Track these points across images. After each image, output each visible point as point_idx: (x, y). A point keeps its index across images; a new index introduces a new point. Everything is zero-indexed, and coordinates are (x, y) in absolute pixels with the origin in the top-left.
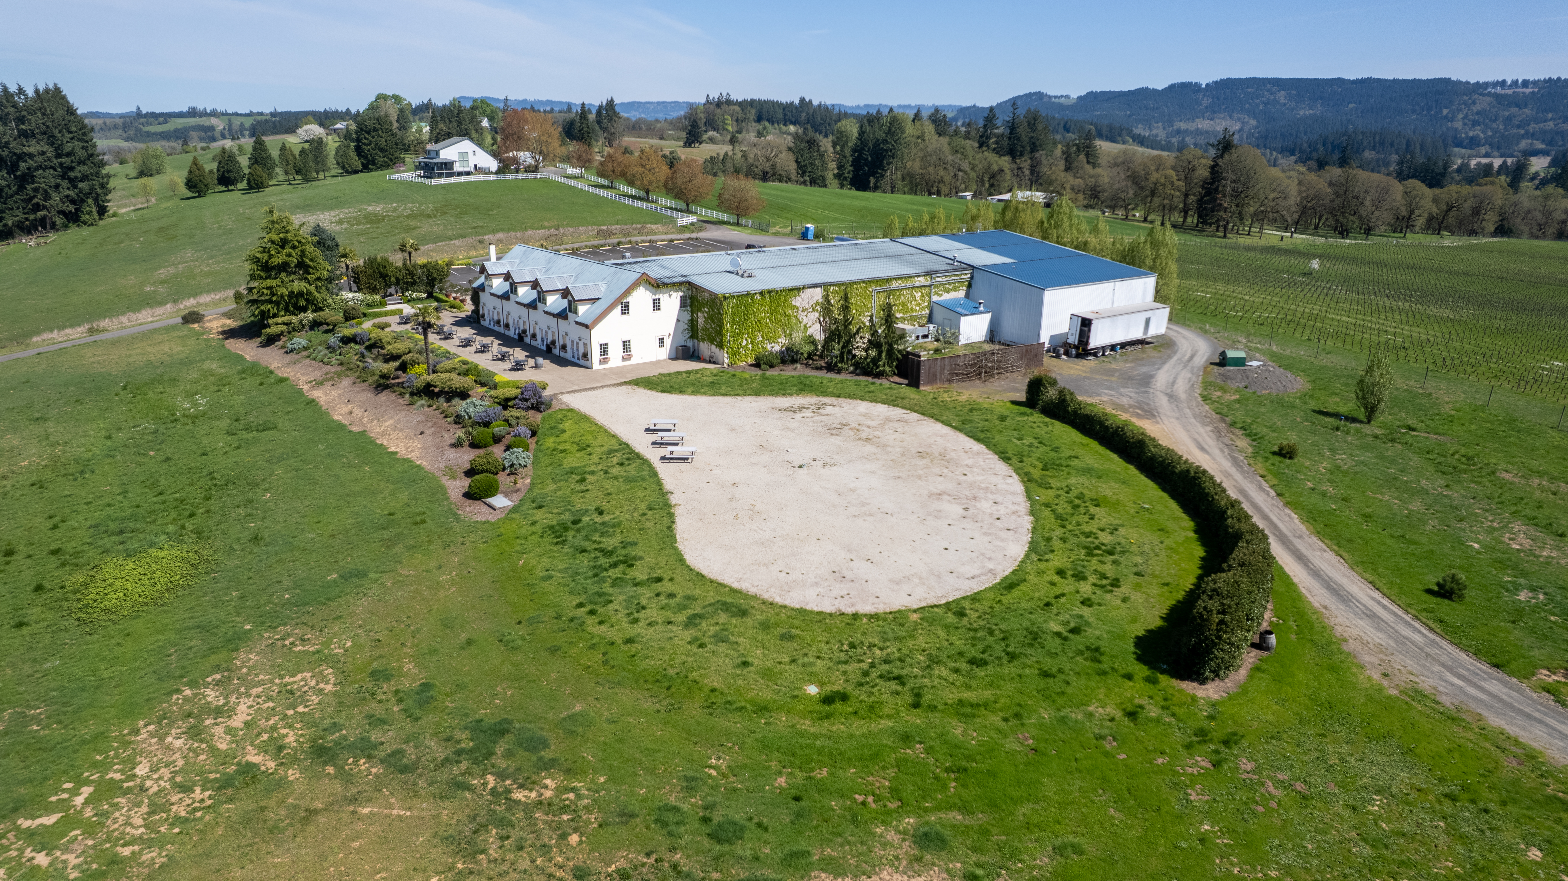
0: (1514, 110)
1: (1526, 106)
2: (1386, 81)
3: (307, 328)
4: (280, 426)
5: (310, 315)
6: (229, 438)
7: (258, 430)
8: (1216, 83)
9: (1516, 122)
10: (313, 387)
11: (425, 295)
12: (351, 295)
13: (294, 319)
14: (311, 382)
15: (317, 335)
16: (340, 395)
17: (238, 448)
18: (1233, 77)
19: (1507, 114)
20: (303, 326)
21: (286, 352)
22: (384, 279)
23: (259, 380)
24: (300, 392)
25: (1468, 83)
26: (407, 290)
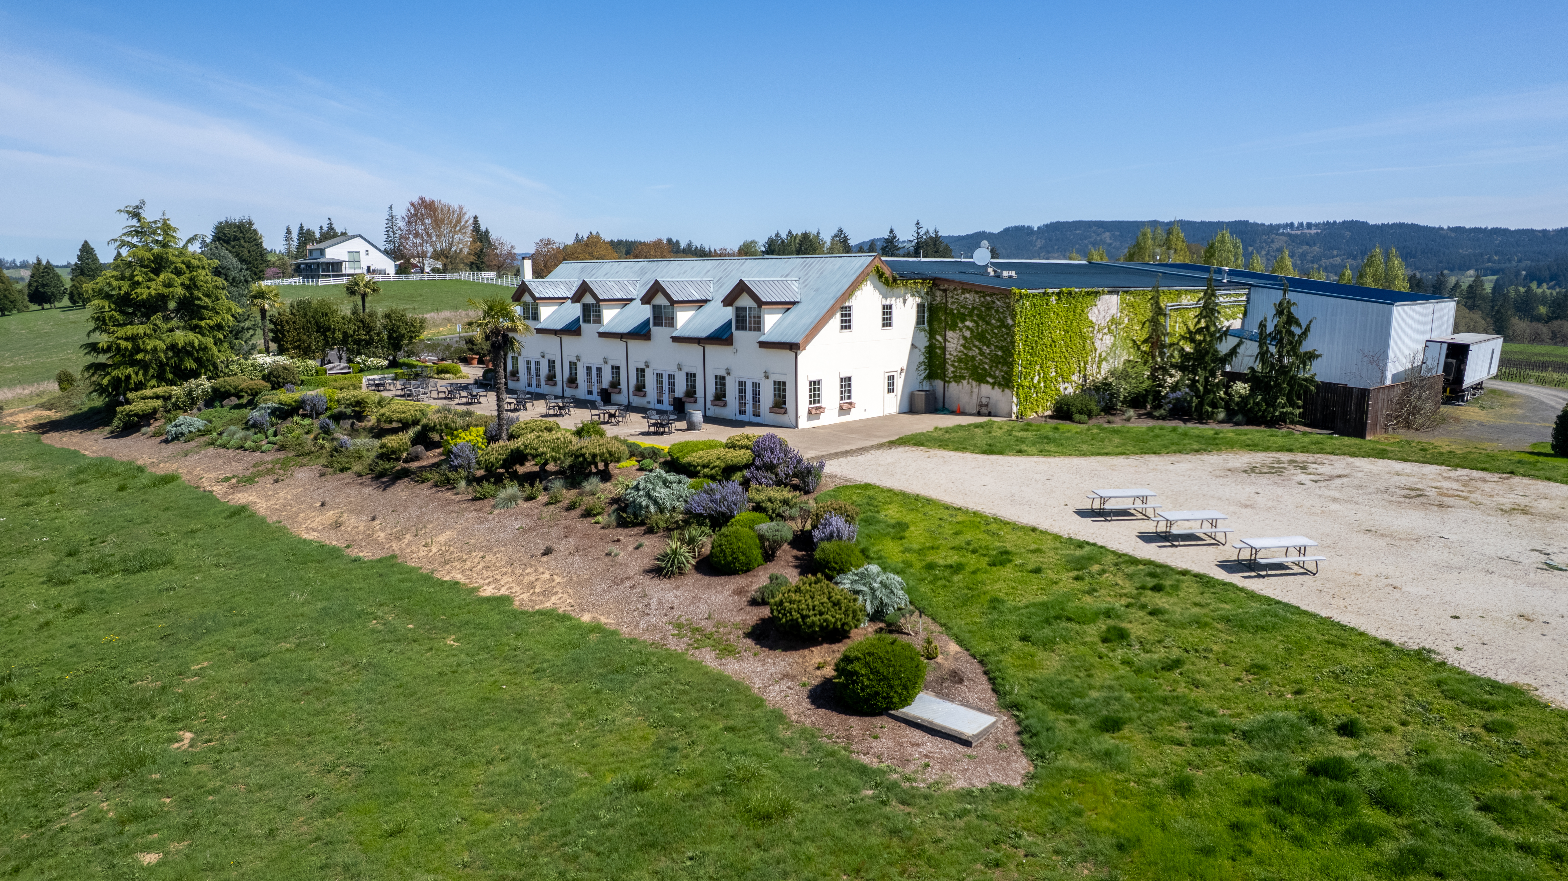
0: (1306, 247)
1: (1315, 245)
2: (1195, 223)
3: (201, 404)
4: (179, 559)
5: (203, 384)
6: (54, 591)
7: (126, 571)
8: (1047, 226)
9: (1309, 258)
10: (234, 487)
11: (386, 363)
12: (269, 360)
13: (176, 390)
14: (227, 479)
15: (221, 414)
16: (297, 497)
17: (79, 611)
18: (1062, 220)
19: (1301, 251)
20: (193, 401)
21: (166, 441)
22: (324, 334)
23: (115, 483)
24: (208, 496)
25: (1263, 225)
26: (359, 353)
